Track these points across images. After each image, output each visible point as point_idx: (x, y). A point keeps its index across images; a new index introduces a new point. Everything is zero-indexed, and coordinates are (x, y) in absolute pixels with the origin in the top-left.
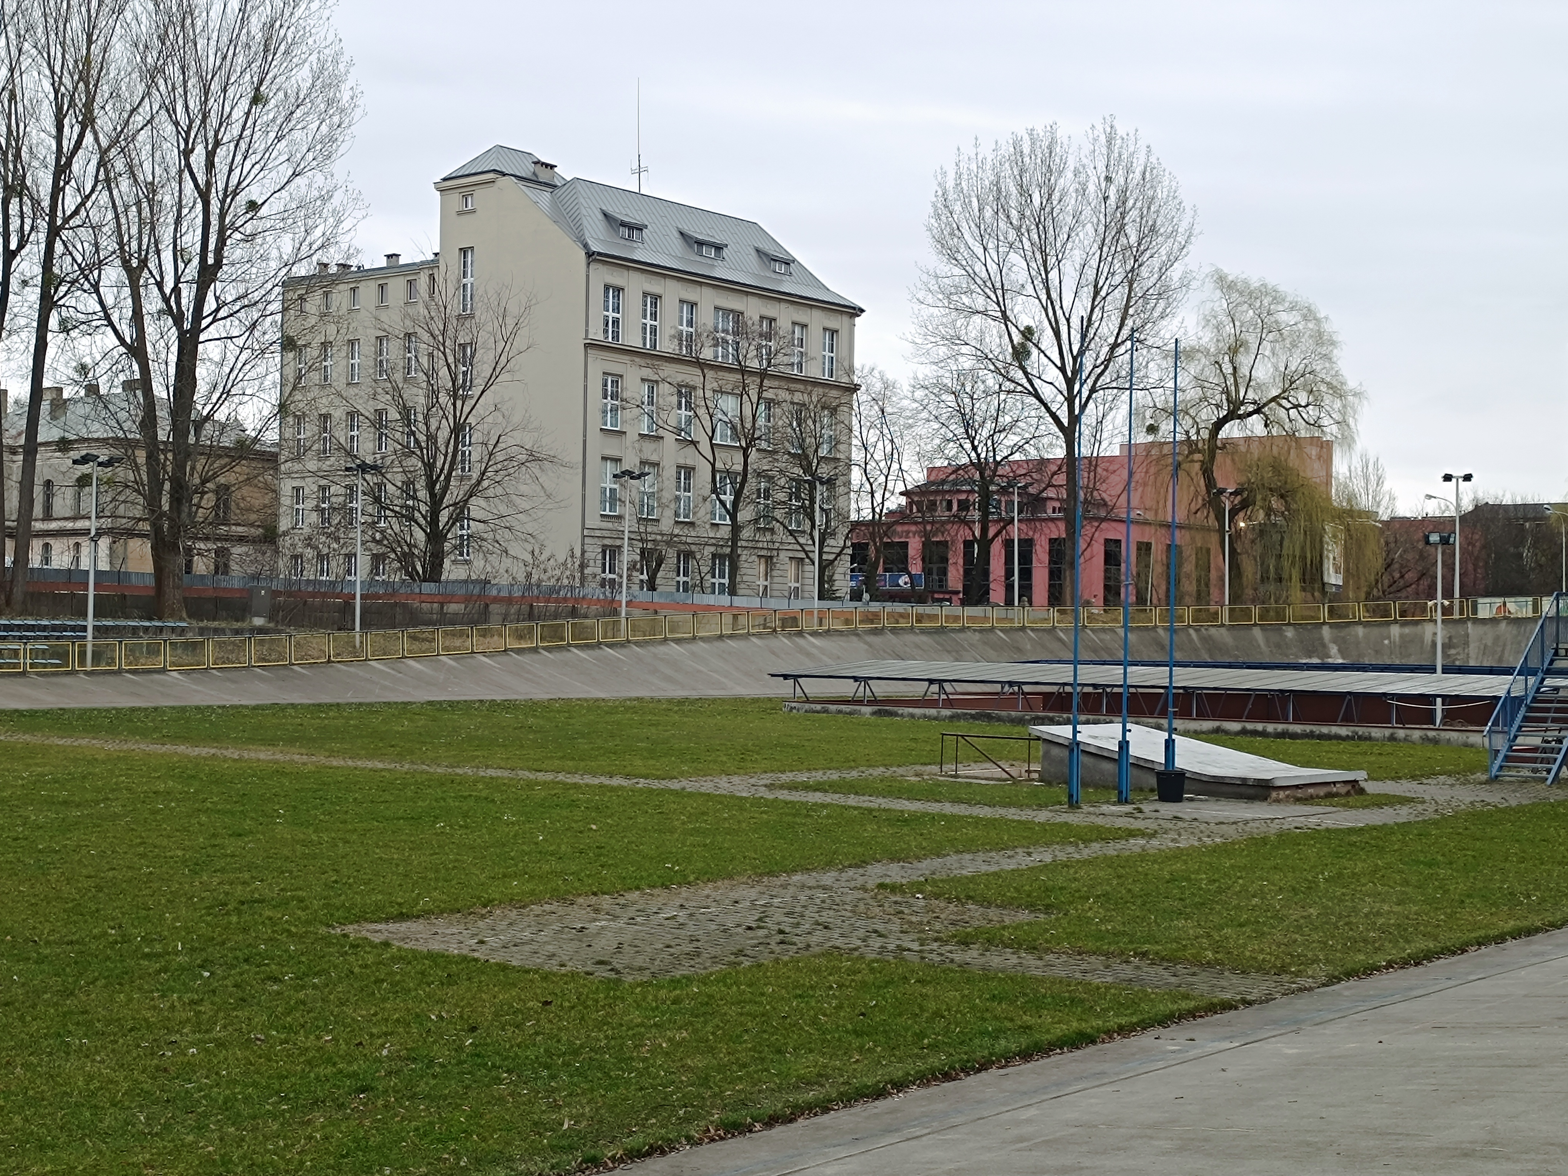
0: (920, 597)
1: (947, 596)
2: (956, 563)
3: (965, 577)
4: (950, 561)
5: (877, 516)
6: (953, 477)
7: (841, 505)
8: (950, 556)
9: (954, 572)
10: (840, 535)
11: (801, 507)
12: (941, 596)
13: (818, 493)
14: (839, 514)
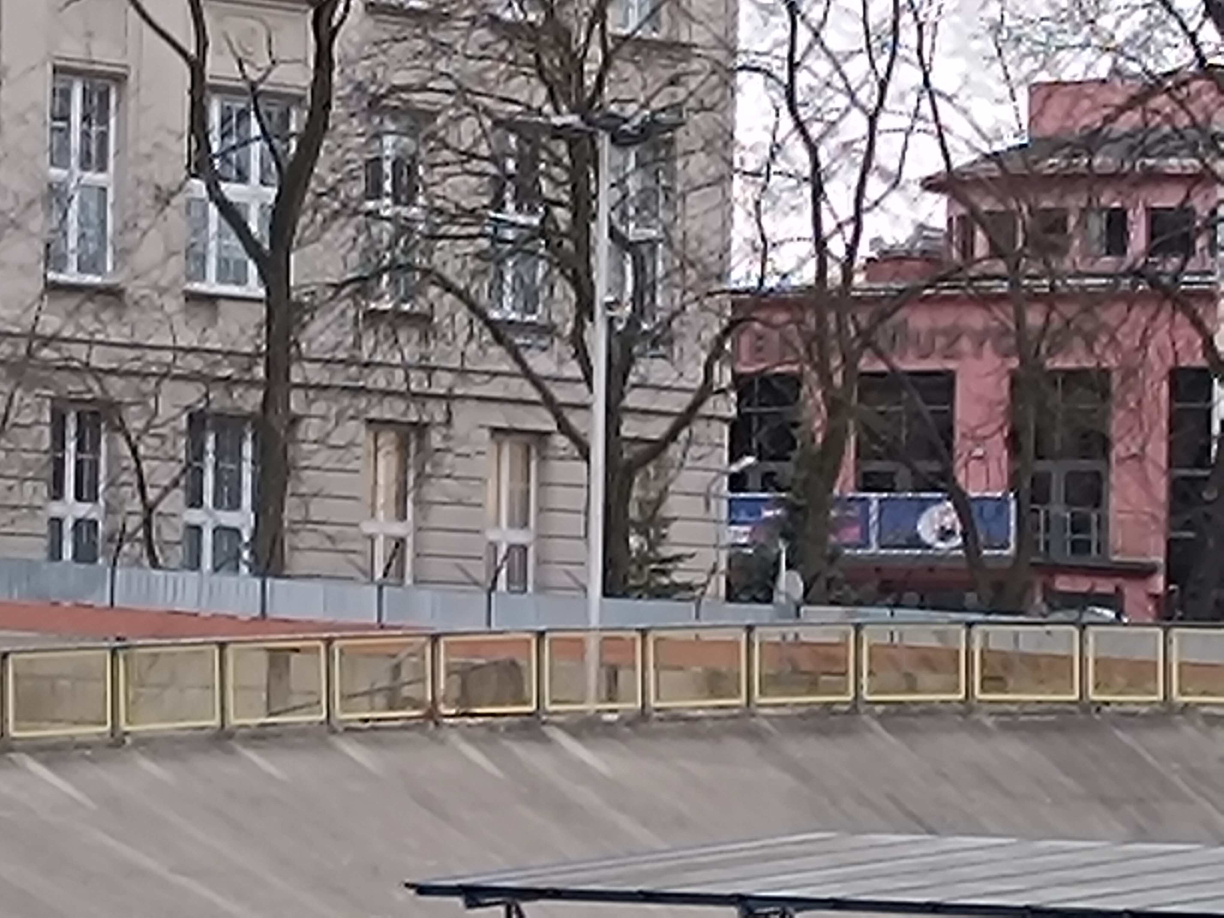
0: (999, 587)
1: (1105, 586)
2: (1139, 458)
3: (1172, 512)
4: (1118, 450)
5: (834, 272)
6: (1132, 118)
7: (694, 227)
8: (1114, 430)
9: (1133, 491)
10: (689, 345)
11: (541, 232)
12: (1083, 585)
13: (606, 178)
14: (687, 263)
